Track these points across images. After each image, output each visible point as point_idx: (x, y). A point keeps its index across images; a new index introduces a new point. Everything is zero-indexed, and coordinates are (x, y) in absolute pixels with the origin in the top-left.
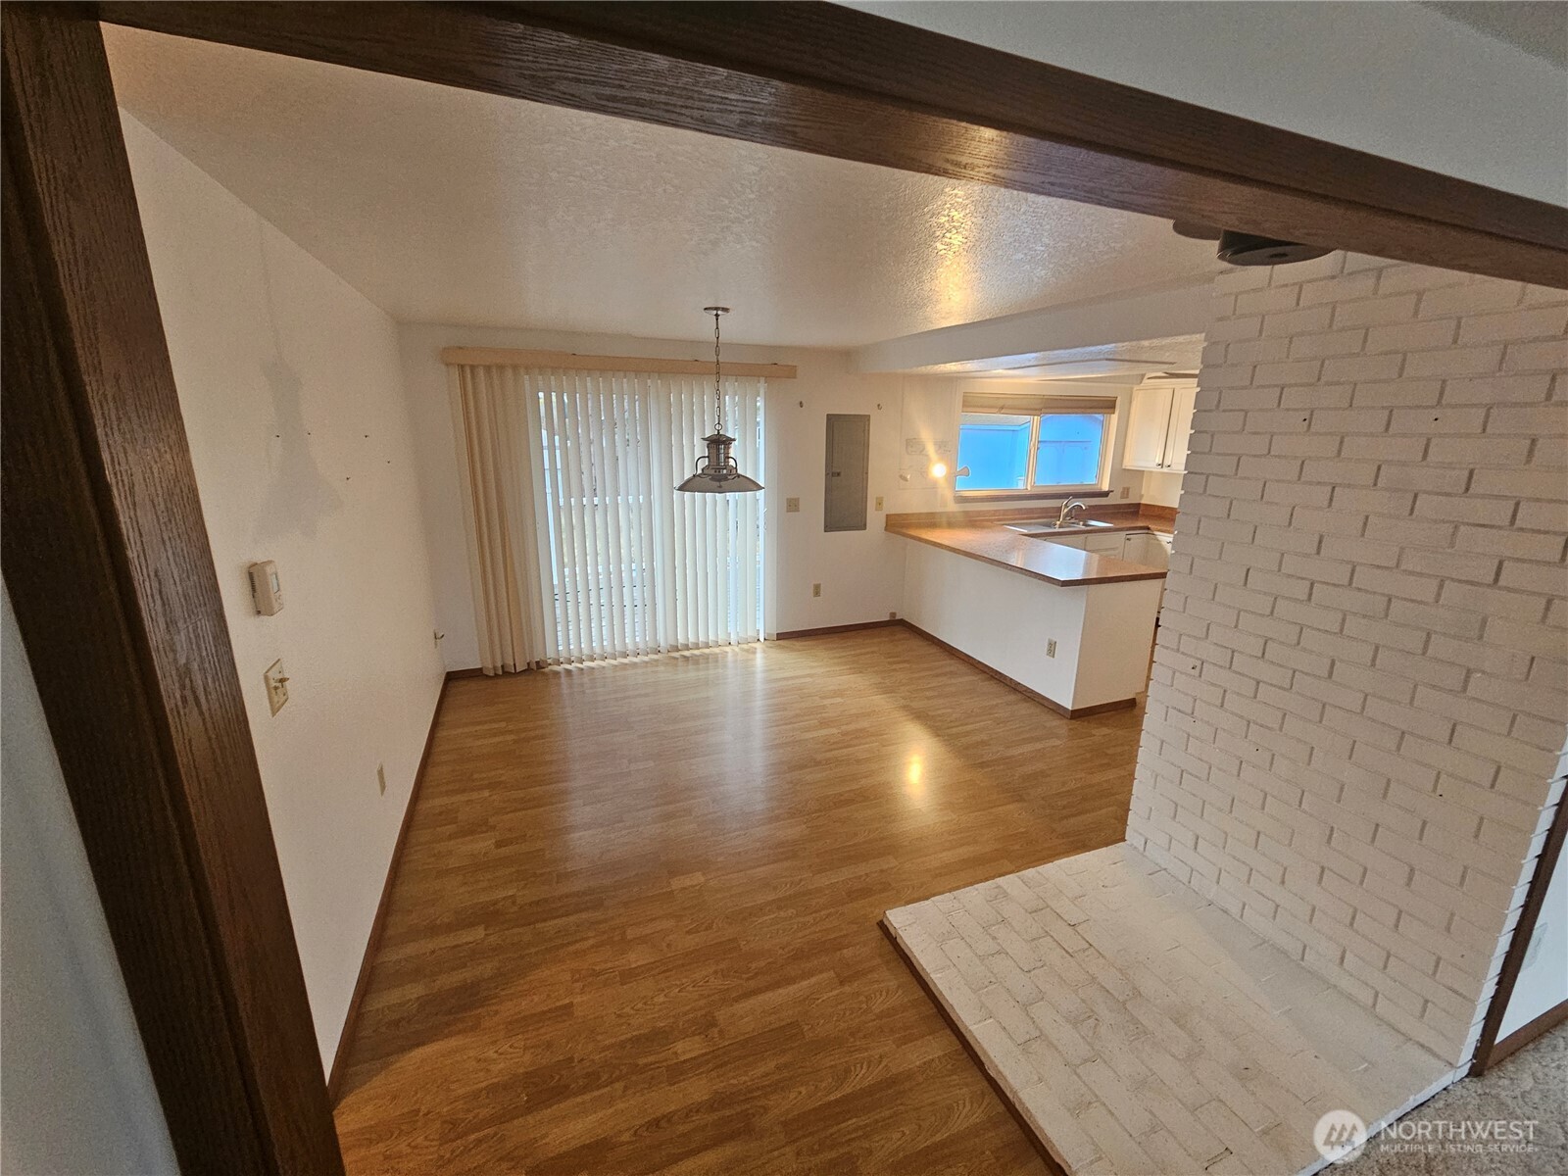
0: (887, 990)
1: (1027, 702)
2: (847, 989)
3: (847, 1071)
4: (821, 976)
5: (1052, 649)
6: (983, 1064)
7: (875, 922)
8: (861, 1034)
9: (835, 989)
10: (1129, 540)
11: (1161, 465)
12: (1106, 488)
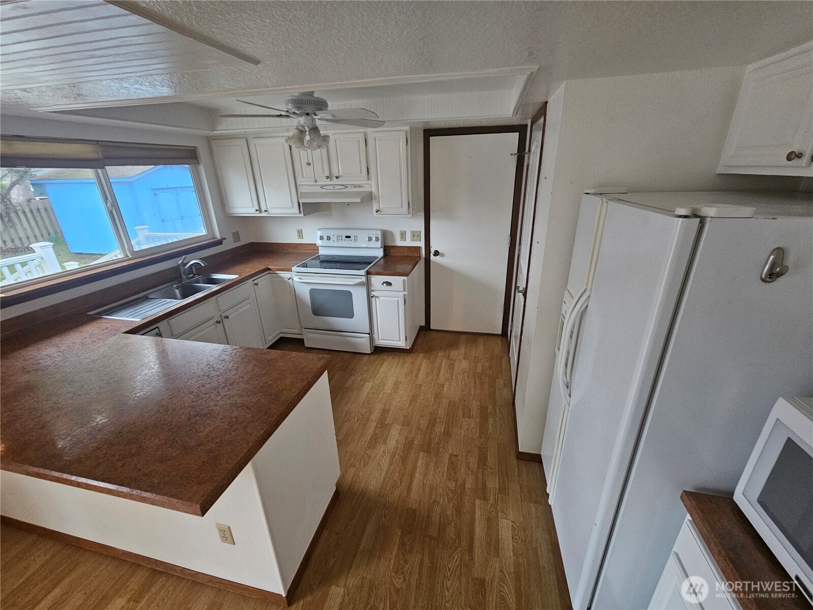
10: (256, 284)
11: (260, 210)
12: (219, 237)
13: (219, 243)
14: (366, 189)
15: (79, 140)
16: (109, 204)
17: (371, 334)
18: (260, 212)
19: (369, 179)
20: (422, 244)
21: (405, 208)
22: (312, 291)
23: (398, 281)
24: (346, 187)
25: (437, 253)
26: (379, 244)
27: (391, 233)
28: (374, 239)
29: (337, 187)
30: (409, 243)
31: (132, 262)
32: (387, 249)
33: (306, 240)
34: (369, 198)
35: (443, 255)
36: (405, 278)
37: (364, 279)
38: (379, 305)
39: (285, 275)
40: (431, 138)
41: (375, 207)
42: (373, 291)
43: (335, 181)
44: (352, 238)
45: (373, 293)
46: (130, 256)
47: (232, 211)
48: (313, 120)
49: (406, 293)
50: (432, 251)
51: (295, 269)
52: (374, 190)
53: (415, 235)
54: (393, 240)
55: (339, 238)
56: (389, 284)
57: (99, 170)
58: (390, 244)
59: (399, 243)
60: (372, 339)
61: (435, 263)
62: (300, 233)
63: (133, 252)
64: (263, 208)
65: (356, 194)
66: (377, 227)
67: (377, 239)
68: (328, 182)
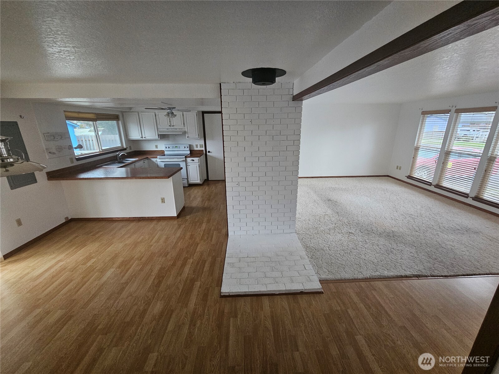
0: (244, 306)
1: (160, 221)
2: (239, 316)
3: (266, 327)
4: (231, 321)
5: (163, 200)
6: (275, 294)
7: (219, 298)
8: (256, 318)
9: (237, 320)
10: (144, 162)
11: (142, 137)
12: (125, 147)
13: (125, 149)
14: (184, 130)
15: (91, 113)
16: (96, 133)
17: (187, 179)
18: (142, 138)
19: (184, 126)
20: (204, 149)
21: (197, 136)
22: (165, 165)
23: (196, 159)
24: (176, 129)
25: (209, 152)
26: (188, 149)
27: (193, 146)
28: (186, 147)
29: (173, 129)
30: (199, 149)
31: (101, 153)
32: (191, 151)
33: (159, 149)
34: (185, 133)
35: (211, 152)
36: (199, 158)
37: (184, 159)
38: (190, 168)
39: (154, 160)
40: (204, 114)
41: (187, 136)
42: (188, 163)
43: (172, 127)
44: (178, 147)
45: (188, 164)
46: (101, 151)
47: (130, 138)
48: (172, 110)
49: (199, 163)
50: (207, 151)
51: (158, 157)
52: (186, 130)
53: (201, 146)
54: (193, 148)
55: (173, 147)
56: (193, 160)
57: (94, 122)
58: (192, 149)
59: (196, 149)
60: (188, 181)
61: (209, 155)
62: (157, 147)
63: (102, 149)
64: (144, 136)
65: (180, 131)
66: (187, 143)
67: (187, 147)
68: (170, 127)
